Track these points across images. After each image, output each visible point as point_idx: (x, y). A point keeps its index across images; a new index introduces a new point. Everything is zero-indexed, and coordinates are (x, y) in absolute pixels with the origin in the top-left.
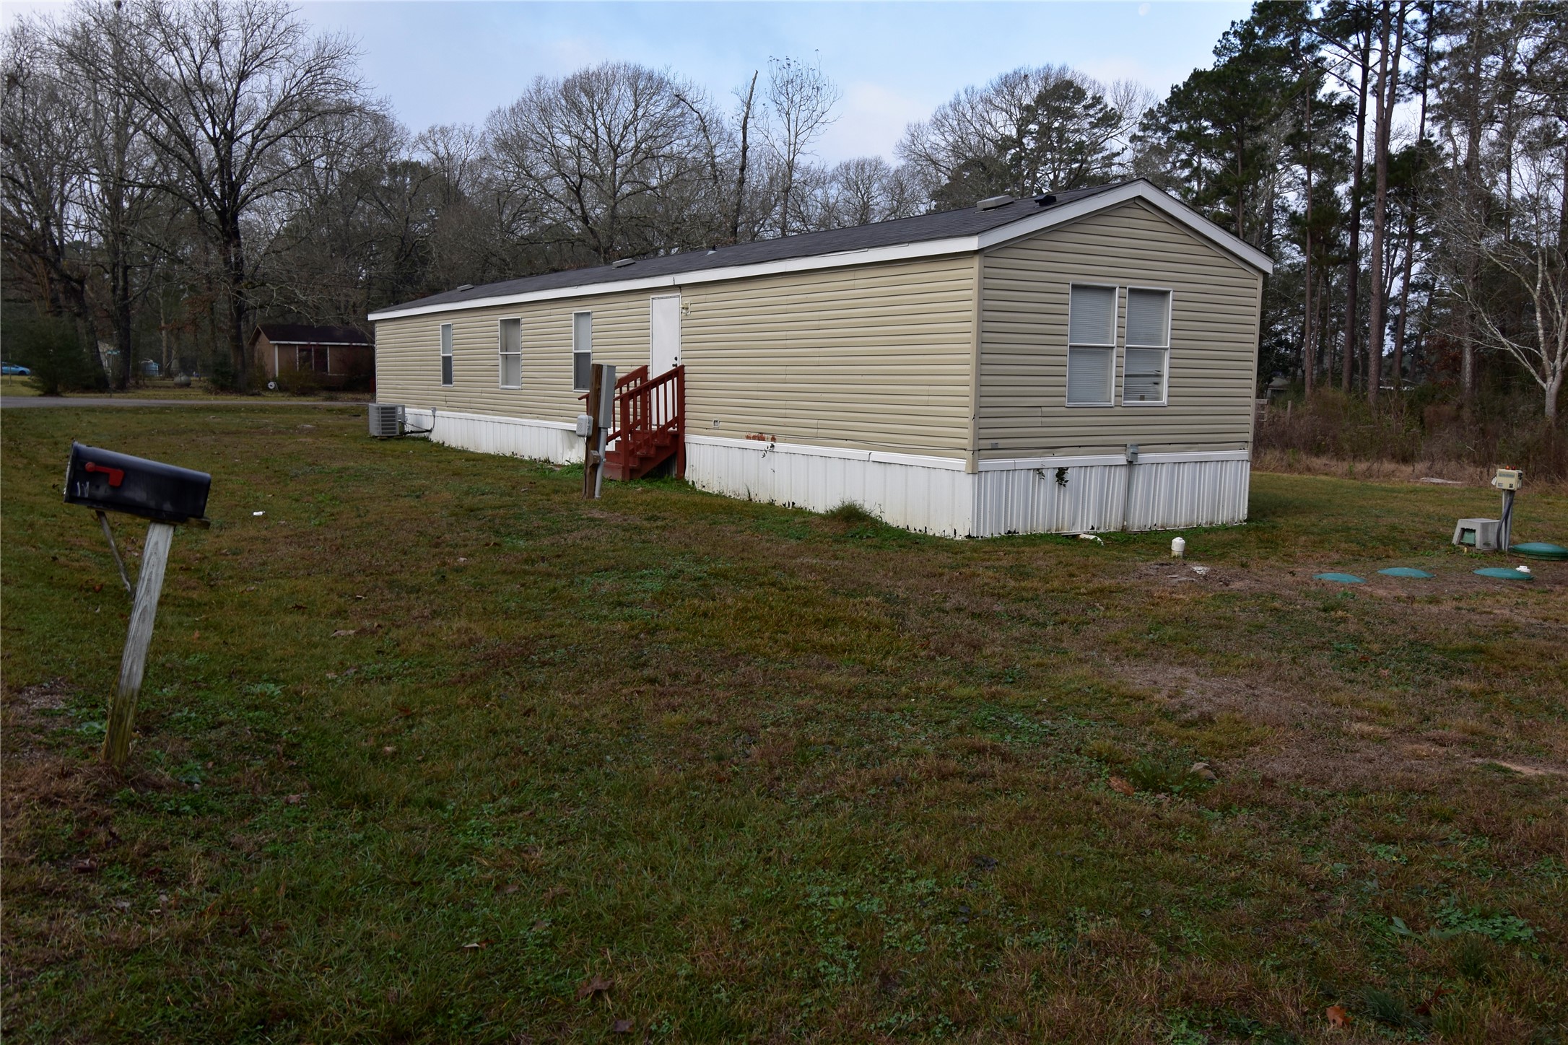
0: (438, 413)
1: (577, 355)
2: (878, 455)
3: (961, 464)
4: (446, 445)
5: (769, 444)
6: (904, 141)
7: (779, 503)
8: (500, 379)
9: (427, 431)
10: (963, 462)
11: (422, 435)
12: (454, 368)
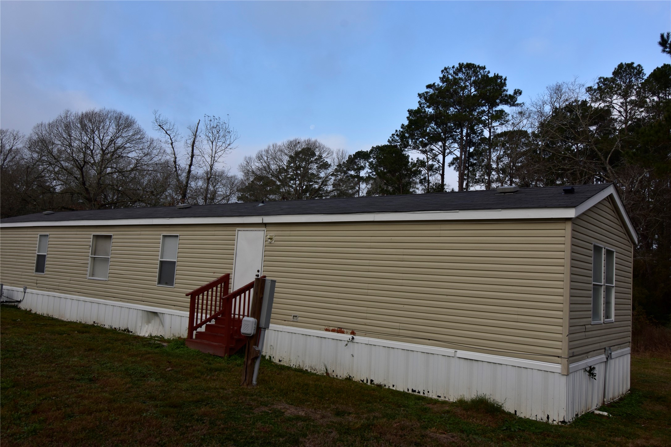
0: (28, 290)
1: (162, 262)
2: (461, 353)
3: (557, 368)
4: (33, 312)
5: (350, 336)
6: (242, 164)
7: (357, 378)
8: (88, 273)
9: (18, 301)
10: (559, 366)
11: (13, 304)
12: (46, 263)
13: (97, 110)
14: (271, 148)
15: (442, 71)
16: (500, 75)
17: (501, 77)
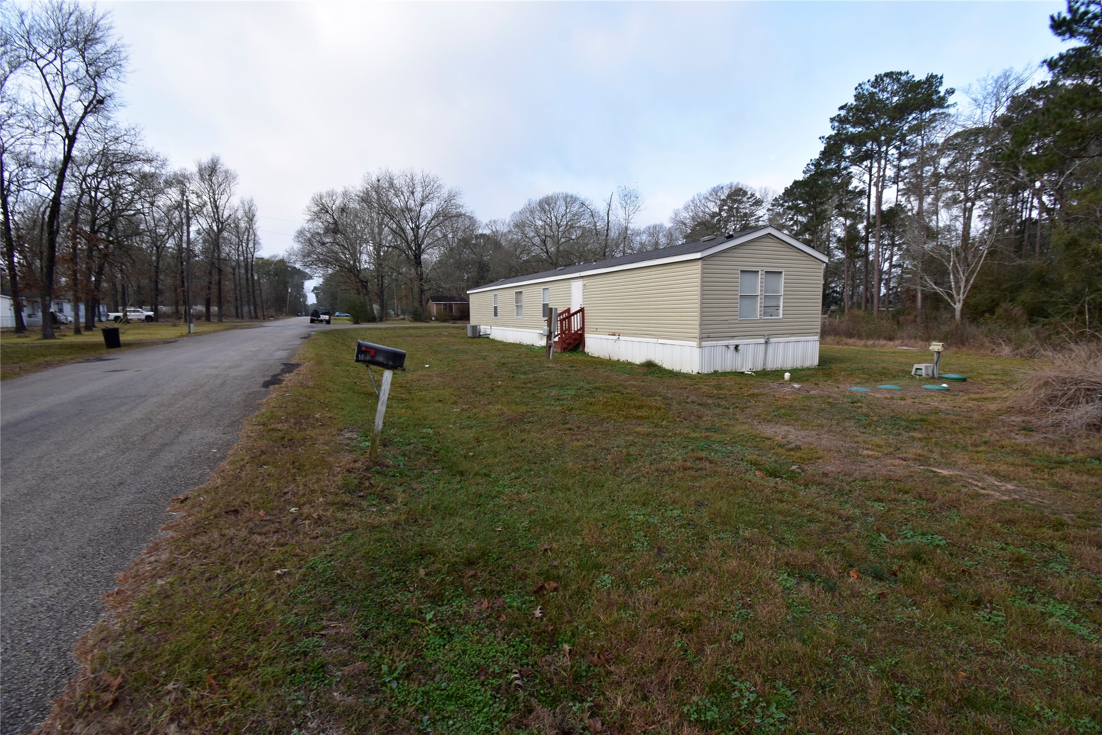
0: (492, 328)
1: (543, 304)
2: (660, 341)
3: (695, 344)
4: (495, 339)
5: (617, 337)
7: (621, 360)
8: (515, 314)
9: (489, 334)
11: (487, 336)
12: (498, 311)
13: (550, 195)
14: (696, 197)
15: (856, 89)
16: (934, 74)
17: (936, 76)
